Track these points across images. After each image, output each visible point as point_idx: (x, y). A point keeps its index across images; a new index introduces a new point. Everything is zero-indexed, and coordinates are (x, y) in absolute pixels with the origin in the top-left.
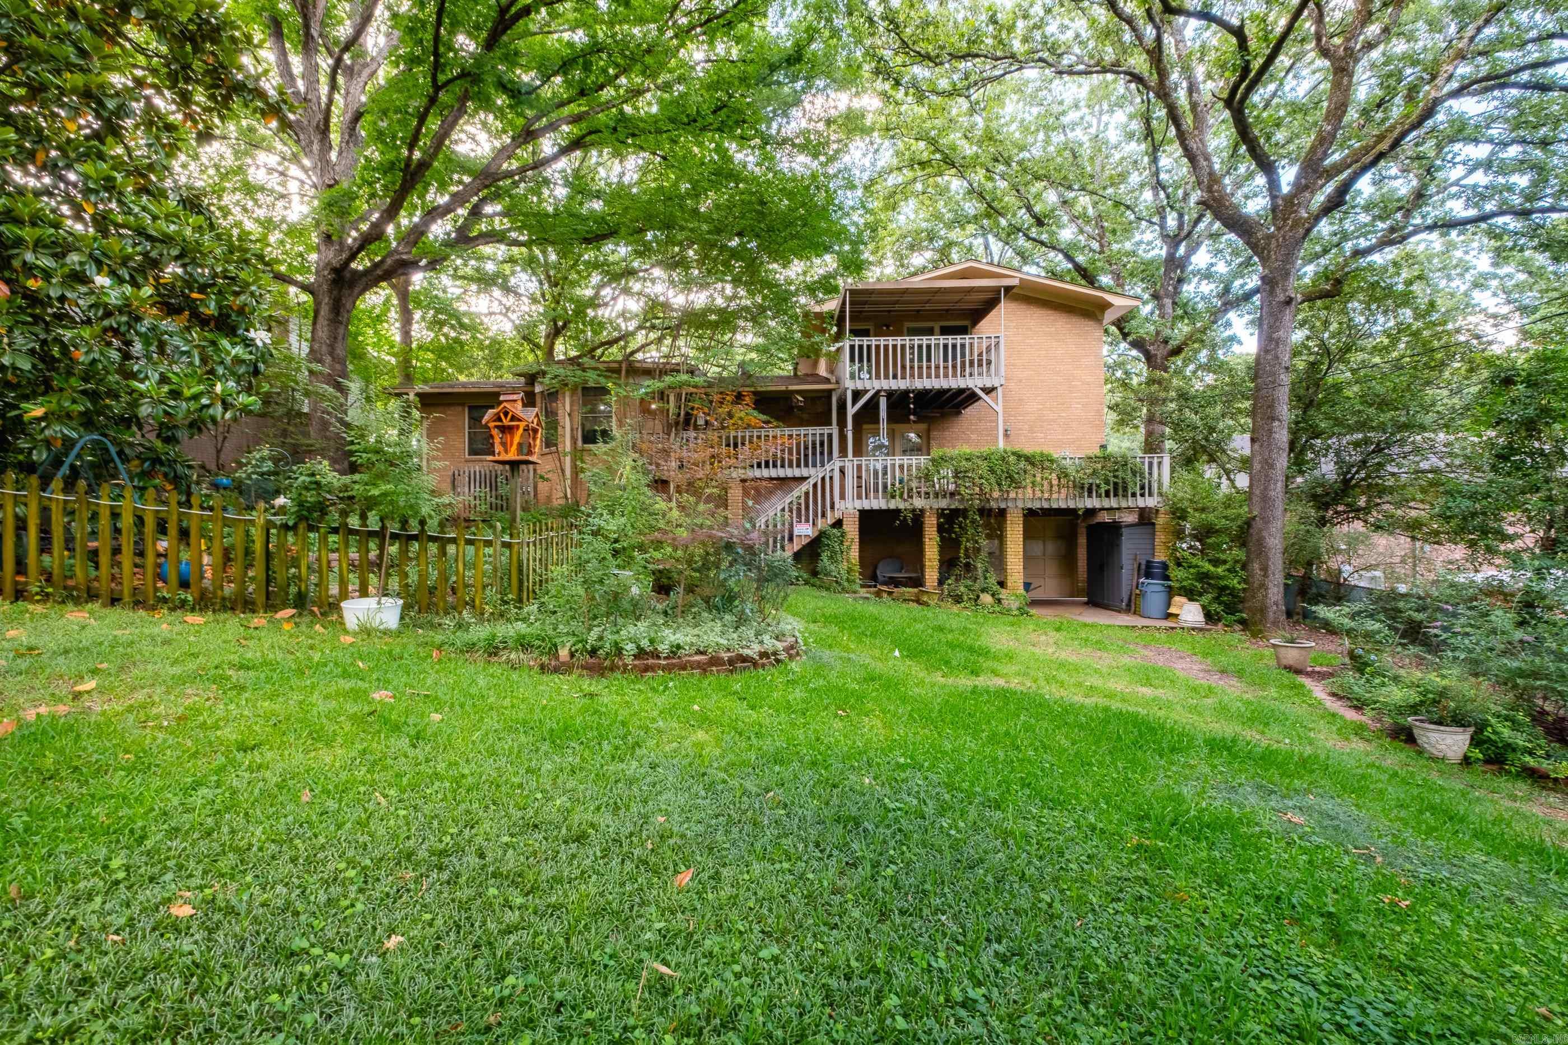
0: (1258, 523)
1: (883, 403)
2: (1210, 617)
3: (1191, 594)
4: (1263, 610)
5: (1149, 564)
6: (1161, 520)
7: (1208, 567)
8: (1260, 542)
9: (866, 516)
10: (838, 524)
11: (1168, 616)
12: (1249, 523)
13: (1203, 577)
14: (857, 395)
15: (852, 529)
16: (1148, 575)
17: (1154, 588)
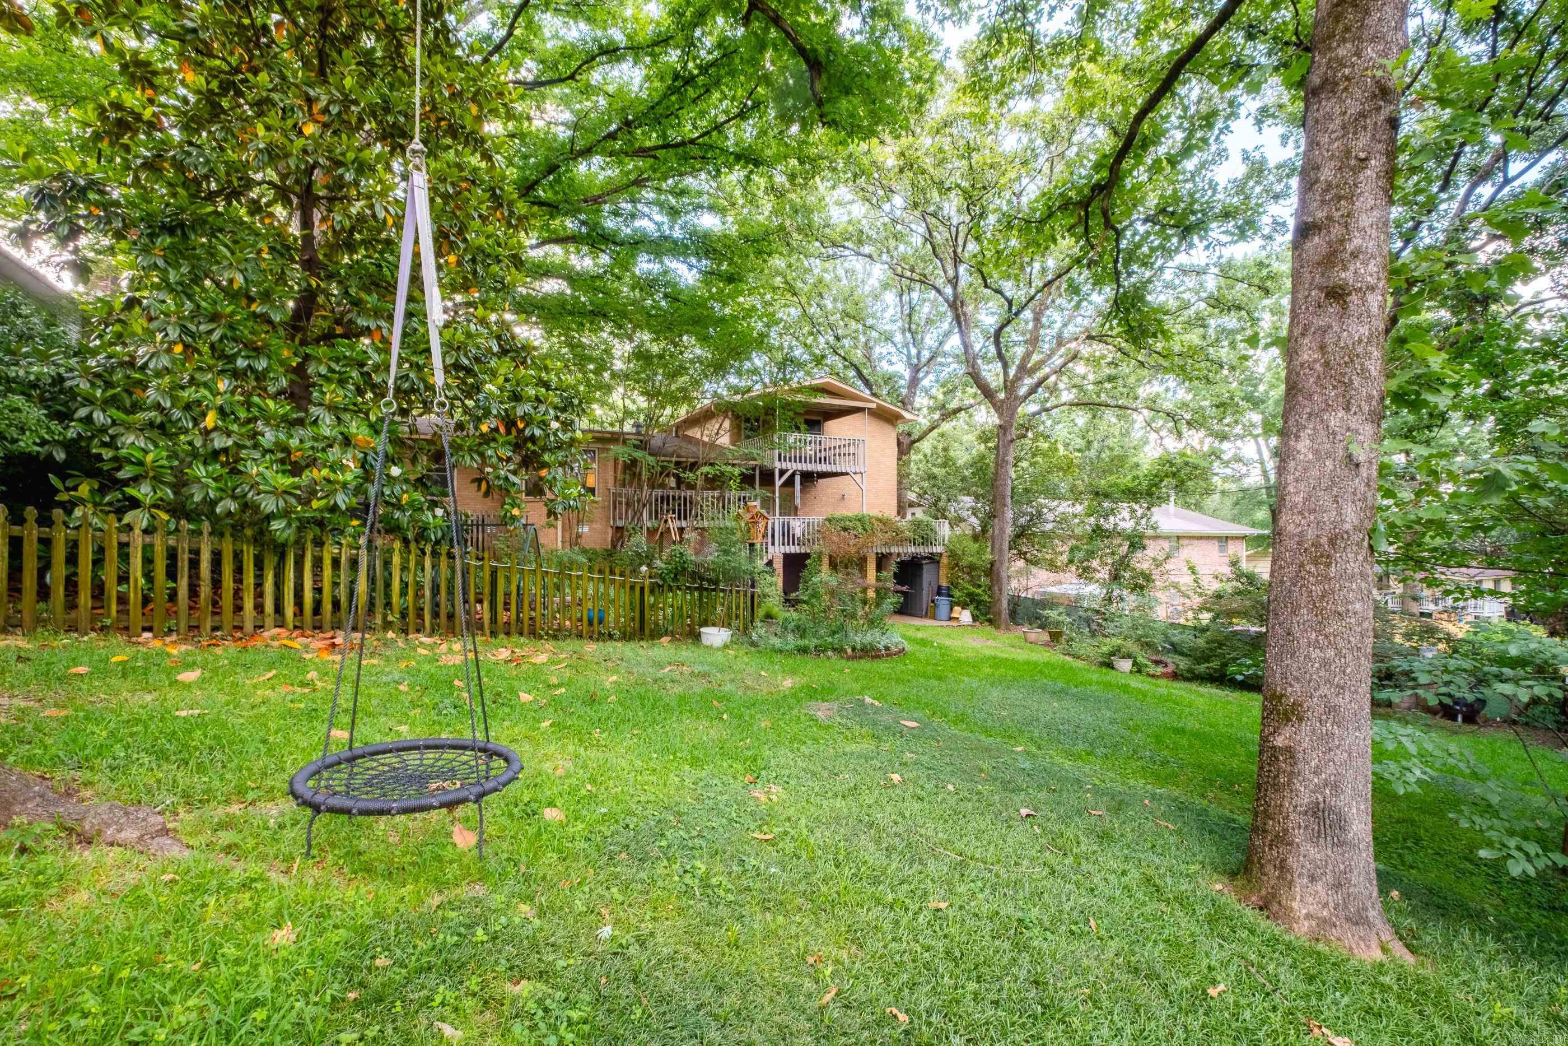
0: (997, 565)
1: (798, 478)
2: (975, 618)
3: (964, 606)
4: (999, 613)
5: (939, 588)
6: (944, 560)
7: (972, 589)
8: (998, 574)
9: (787, 557)
10: (770, 563)
11: (951, 619)
12: (992, 564)
13: (970, 595)
14: (782, 472)
15: (779, 566)
16: (939, 594)
17: (943, 602)
